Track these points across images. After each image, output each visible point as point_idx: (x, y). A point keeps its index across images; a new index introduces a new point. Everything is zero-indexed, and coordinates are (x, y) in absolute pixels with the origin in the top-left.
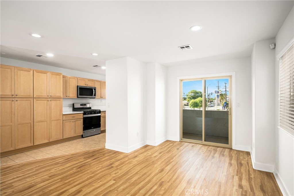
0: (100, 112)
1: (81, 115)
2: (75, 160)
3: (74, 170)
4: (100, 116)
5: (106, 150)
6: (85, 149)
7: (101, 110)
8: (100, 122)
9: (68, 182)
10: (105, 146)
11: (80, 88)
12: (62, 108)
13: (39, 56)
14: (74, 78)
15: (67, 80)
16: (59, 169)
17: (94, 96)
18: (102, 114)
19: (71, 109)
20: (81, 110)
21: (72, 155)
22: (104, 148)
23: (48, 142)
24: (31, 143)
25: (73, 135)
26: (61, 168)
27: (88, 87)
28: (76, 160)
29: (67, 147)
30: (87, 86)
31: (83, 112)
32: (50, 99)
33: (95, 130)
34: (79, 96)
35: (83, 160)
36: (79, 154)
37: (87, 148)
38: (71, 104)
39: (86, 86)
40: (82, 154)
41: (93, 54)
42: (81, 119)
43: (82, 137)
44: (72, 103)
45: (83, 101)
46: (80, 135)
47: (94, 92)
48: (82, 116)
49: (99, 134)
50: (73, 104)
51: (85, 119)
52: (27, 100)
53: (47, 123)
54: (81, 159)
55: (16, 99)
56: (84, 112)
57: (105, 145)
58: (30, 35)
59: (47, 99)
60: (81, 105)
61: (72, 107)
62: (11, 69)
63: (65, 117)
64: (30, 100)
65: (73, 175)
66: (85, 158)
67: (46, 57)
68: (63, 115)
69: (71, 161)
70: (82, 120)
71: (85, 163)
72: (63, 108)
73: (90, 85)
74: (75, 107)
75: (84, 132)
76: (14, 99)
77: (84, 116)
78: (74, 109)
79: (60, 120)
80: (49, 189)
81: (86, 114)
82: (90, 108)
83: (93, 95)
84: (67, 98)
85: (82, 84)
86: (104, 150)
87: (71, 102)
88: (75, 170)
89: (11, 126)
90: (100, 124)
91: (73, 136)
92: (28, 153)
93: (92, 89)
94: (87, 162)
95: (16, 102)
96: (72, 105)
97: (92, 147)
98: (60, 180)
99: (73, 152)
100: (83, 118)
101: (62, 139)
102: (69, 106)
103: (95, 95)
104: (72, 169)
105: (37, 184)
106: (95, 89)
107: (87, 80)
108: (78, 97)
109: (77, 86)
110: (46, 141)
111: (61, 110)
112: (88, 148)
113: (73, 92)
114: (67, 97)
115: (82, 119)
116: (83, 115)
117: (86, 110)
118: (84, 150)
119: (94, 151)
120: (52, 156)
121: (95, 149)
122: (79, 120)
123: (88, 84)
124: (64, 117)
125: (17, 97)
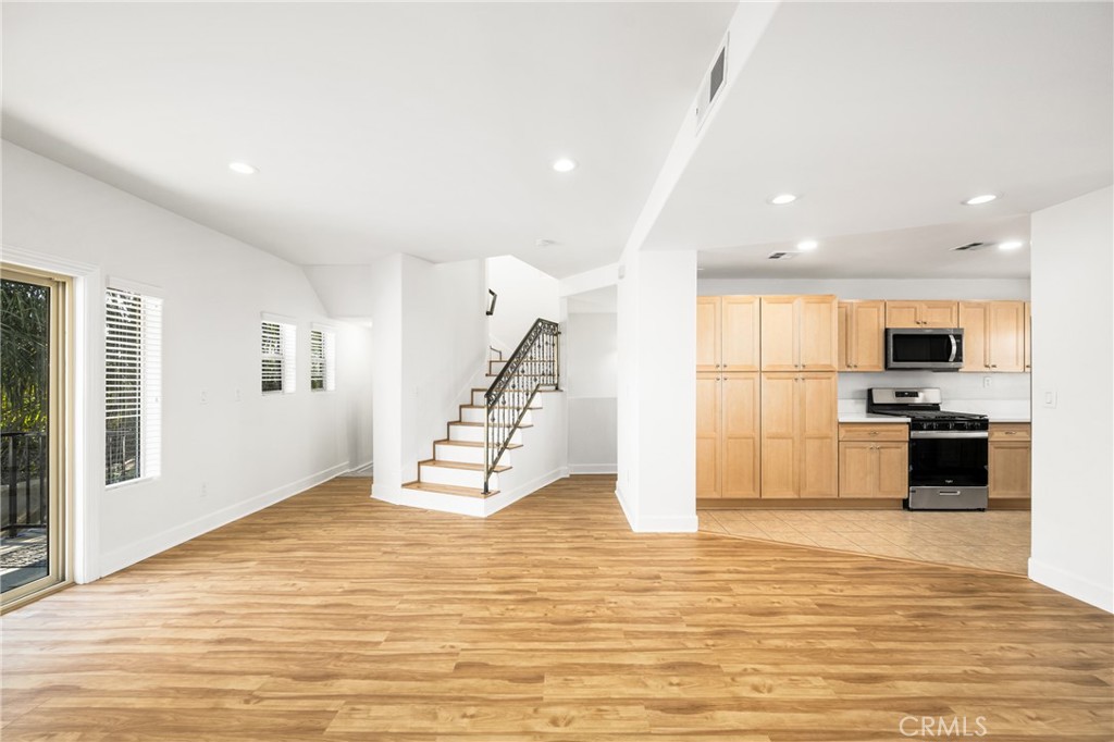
0: (983, 424)
1: (901, 431)
2: (893, 583)
3: (898, 618)
4: (984, 441)
5: (1031, 586)
6: (927, 555)
7: (992, 418)
8: (987, 464)
9: (887, 651)
10: (1026, 571)
11: (895, 336)
12: (836, 403)
13: (777, 256)
14: (874, 303)
15: (849, 313)
16: (841, 591)
17: (955, 361)
18: (996, 434)
19: (863, 406)
20: (899, 412)
21: (878, 559)
22: (1021, 577)
23: (796, 497)
24: (754, 490)
25: (870, 492)
26: (849, 591)
27: (928, 332)
28: (898, 584)
29: (855, 528)
30: (924, 326)
31: (909, 420)
32: (801, 375)
33: (959, 491)
34: (893, 364)
35: (928, 593)
36: (905, 564)
37: (936, 555)
38: (862, 391)
39: (918, 326)
40: (917, 569)
41: (970, 202)
42: (900, 444)
43: (905, 505)
44: (866, 388)
45: (906, 381)
46: (898, 500)
47: (954, 348)
48: (904, 434)
49: (982, 510)
50: (870, 392)
51: (915, 446)
52: (746, 379)
53: (793, 443)
54: (917, 585)
55: (724, 375)
56: (914, 419)
57: (1027, 565)
58: (769, 202)
59: (792, 375)
60: (899, 394)
61: (865, 401)
62: (714, 304)
63: (847, 431)
64: (753, 379)
65: (899, 635)
66: (932, 588)
67: (796, 255)
68: (840, 423)
69: (880, 580)
70: (906, 447)
71: (939, 608)
72: (840, 403)
73: (936, 322)
74: (875, 401)
75: (913, 491)
76: (719, 376)
77: (912, 433)
78: (873, 408)
79: (831, 438)
80: (823, 644)
81: (922, 429)
82: (936, 407)
83: (951, 359)
84: (849, 370)
85: (905, 323)
86: (1024, 585)
87: (863, 384)
88: (902, 619)
89: (715, 439)
90: (986, 472)
91: (871, 496)
92: (751, 516)
93: (946, 338)
94: (950, 608)
95: (725, 383)
96: (865, 395)
97: (959, 553)
98: (853, 630)
99: (881, 551)
100: (908, 439)
101: (836, 497)
102: (855, 397)
103: (959, 358)
104: (891, 609)
105: (787, 610)
106: (959, 337)
107: (924, 307)
108: (887, 367)
109: (887, 330)
110: (790, 495)
111: (833, 410)
112: (938, 552)
113: (870, 352)
114: (849, 366)
115: (907, 445)
116: (910, 430)
117: (920, 414)
118: (925, 558)
119: (972, 575)
120: (813, 544)
121: (973, 565)
122: (894, 444)
123: (928, 321)
124: (843, 430)
125: (726, 369)
